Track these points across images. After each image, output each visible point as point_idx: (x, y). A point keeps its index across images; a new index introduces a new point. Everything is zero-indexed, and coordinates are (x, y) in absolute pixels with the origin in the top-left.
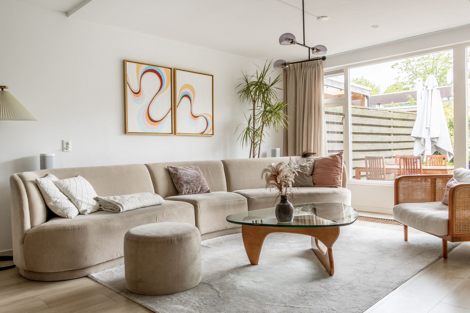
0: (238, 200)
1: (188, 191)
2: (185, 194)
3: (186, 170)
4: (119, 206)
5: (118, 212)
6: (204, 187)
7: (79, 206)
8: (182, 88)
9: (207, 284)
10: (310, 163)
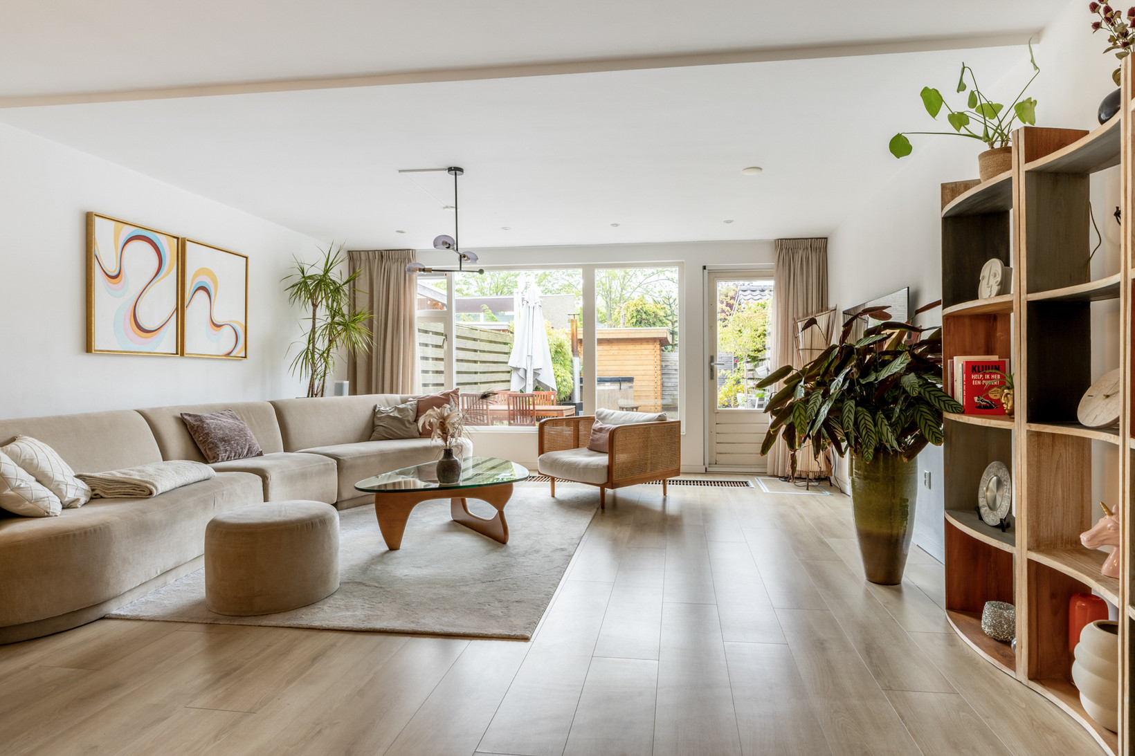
0: (323, 463)
1: (229, 455)
5: (147, 497)
6: (253, 448)
7: (61, 492)
8: (196, 275)
9: (351, 582)
10: (412, 405)
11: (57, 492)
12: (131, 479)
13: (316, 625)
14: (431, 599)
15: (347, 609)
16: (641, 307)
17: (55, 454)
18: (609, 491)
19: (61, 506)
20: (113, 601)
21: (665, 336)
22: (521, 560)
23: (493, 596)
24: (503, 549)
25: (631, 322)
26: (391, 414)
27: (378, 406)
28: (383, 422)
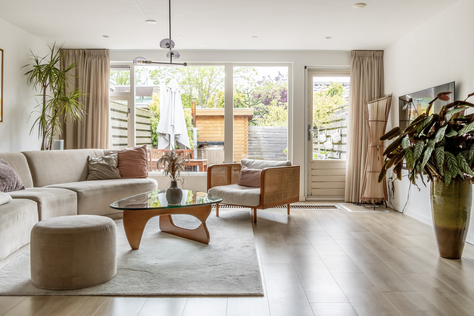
0: (69, 194)
6: (19, 183)
9: (122, 269)
10: (114, 156)
26: (101, 162)
27: (90, 157)
28: (95, 168)
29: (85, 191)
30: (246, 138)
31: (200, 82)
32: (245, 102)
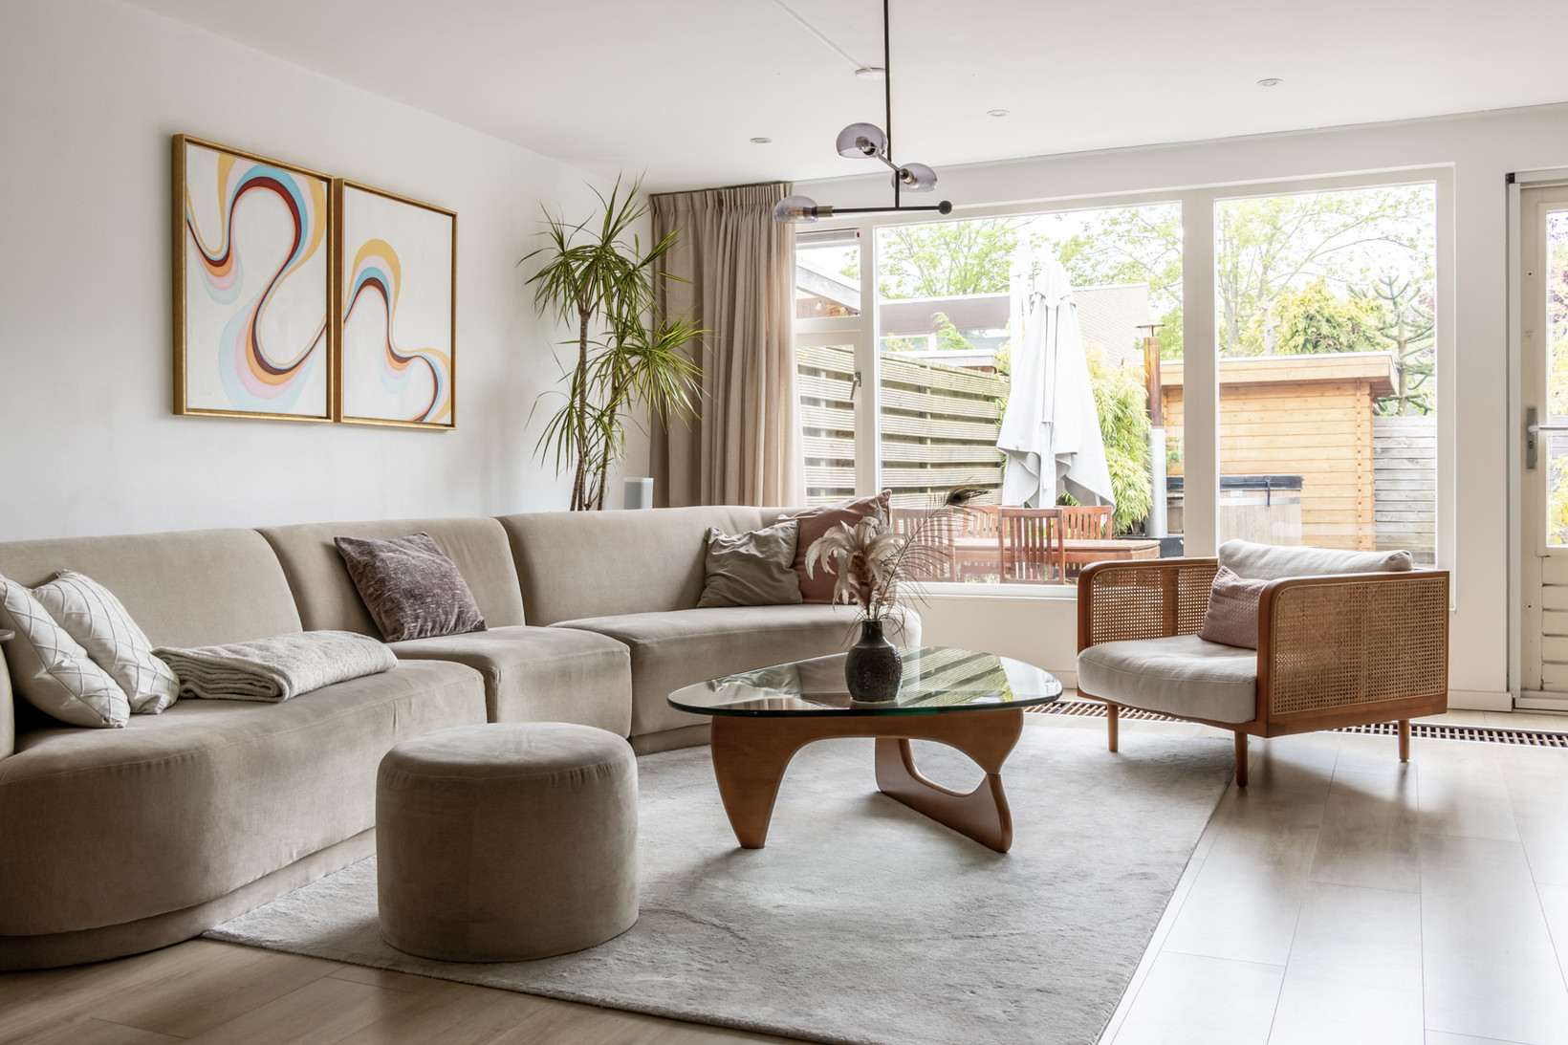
0: (603, 650)
1: (421, 626)
2: (411, 637)
3: (401, 552)
4: (276, 677)
5: (275, 699)
6: (468, 612)
7: (129, 682)
8: (362, 255)
9: (662, 911)
10: (784, 529)
11: (123, 680)
12: (245, 662)
13: (593, 996)
14: (837, 965)
15: (656, 969)
16: (1316, 306)
17: (121, 608)
18: (1255, 743)
19: (127, 709)
20: (215, 905)
21: (1385, 373)
22: (1044, 892)
23: (981, 972)
24: (999, 865)
25: (1292, 343)
26: (742, 550)
27: (714, 532)
28: (723, 566)
29: (659, 643)
30: (1364, 463)
31: (1228, 269)
32: (1383, 329)
